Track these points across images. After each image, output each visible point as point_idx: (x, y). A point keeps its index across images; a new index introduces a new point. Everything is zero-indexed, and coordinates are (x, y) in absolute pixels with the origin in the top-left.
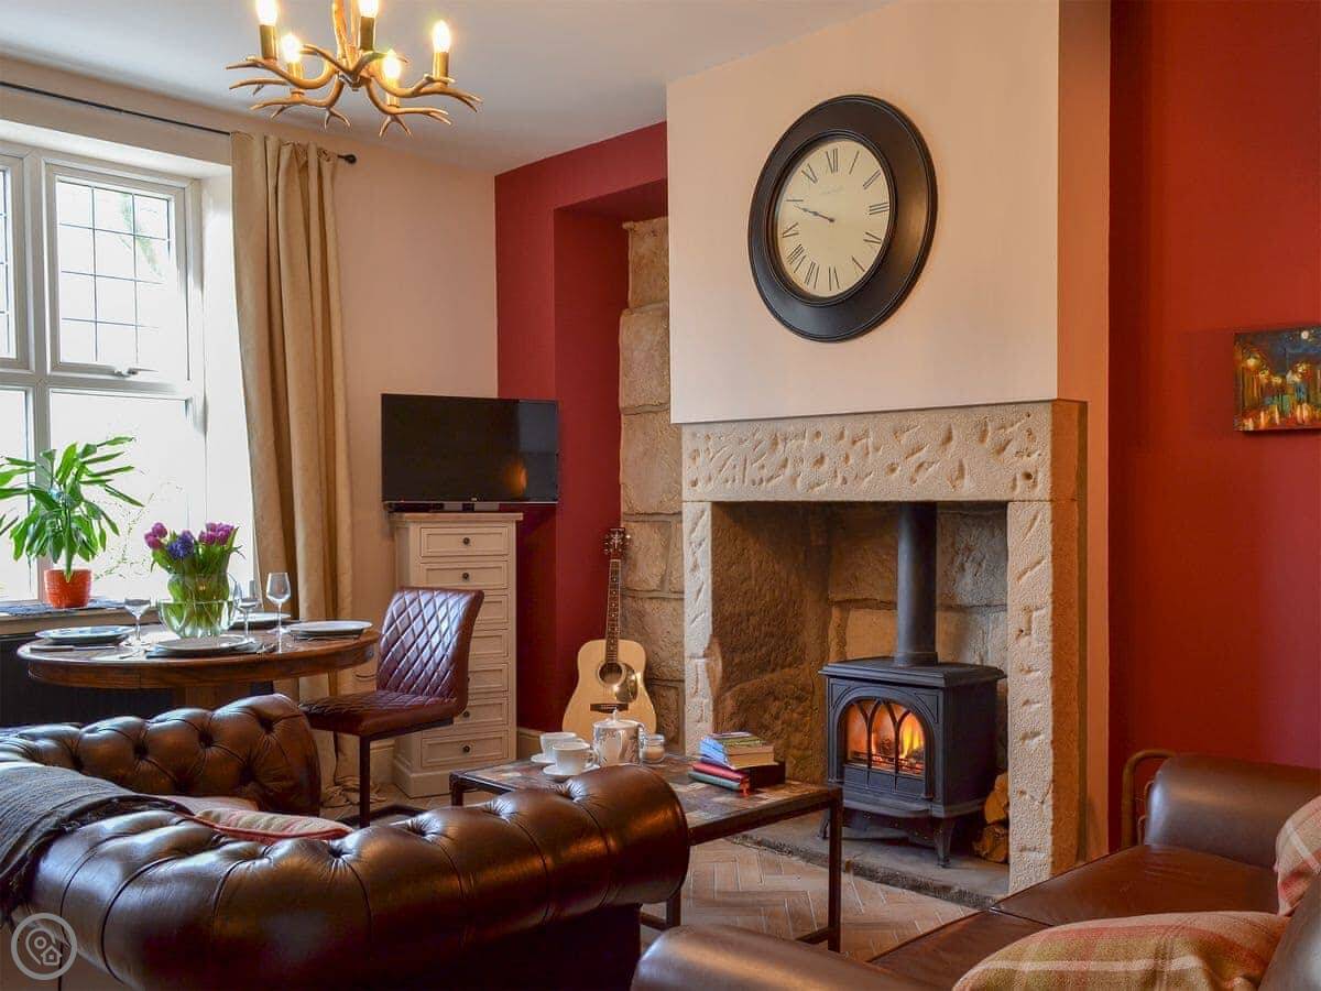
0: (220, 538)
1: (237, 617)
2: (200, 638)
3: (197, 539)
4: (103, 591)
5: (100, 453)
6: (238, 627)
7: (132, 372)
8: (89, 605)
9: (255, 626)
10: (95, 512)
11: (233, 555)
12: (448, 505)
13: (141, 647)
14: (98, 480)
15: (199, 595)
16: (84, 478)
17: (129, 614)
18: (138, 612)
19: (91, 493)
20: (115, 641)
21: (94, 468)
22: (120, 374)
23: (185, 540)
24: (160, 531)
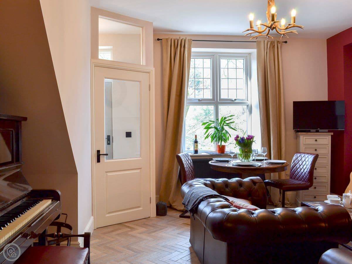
0: (250, 138)
1: (254, 158)
2: (245, 162)
3: (245, 139)
4: (227, 150)
5: (227, 119)
6: (254, 160)
7: (235, 100)
8: (225, 153)
9: (257, 160)
10: (227, 132)
11: (253, 143)
12: (312, 130)
13: (233, 163)
14: (228, 125)
15: (246, 152)
16: (225, 124)
17: (230, 156)
18: (232, 155)
19: (226, 128)
20: (228, 161)
21: (227, 122)
22: (233, 101)
23: (243, 139)
24: (238, 137)
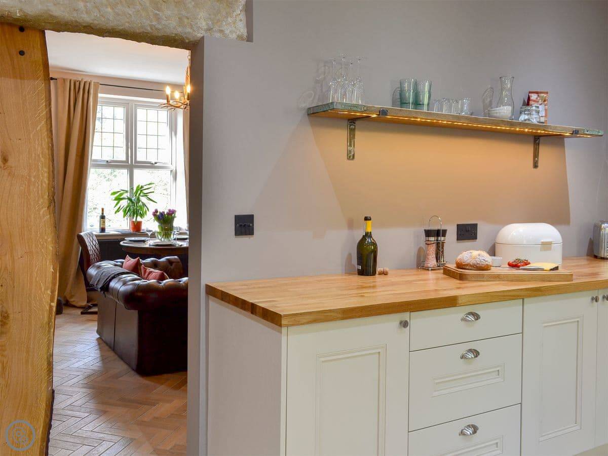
0: (172, 213)
1: (175, 236)
2: (165, 241)
3: (166, 213)
4: (144, 227)
5: (145, 187)
6: (175, 239)
7: (156, 163)
8: (142, 231)
9: (178, 239)
10: (144, 205)
11: (175, 219)
13: (150, 243)
14: (145, 195)
15: (166, 230)
16: (141, 195)
17: (147, 234)
18: (149, 234)
19: (144, 199)
20: (144, 241)
21: (145, 192)
22: (152, 164)
23: (162, 214)
24: (156, 211)
